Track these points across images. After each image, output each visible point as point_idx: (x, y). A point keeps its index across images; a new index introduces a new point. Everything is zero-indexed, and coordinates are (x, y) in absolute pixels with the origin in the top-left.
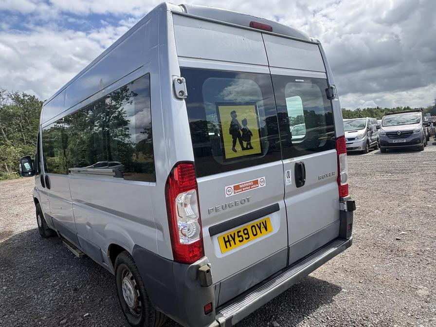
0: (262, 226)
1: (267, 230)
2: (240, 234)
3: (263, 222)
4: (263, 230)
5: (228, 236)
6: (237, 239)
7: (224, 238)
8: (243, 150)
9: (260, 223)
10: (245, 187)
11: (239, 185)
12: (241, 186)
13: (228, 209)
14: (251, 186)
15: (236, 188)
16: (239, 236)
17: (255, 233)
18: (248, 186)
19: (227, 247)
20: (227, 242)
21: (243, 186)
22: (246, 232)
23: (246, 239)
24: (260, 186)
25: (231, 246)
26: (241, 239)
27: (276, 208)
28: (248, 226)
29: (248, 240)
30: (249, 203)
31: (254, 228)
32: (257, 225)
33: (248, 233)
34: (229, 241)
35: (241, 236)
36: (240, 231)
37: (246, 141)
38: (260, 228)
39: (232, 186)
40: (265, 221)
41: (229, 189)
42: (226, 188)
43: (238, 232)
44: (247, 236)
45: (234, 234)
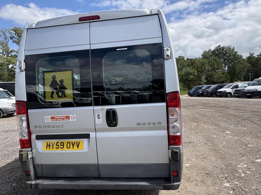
0: (76, 144)
1: (78, 148)
2: (58, 144)
3: (77, 142)
4: (75, 147)
5: (50, 143)
6: (55, 146)
7: (47, 143)
8: (58, 97)
9: (75, 143)
10: (59, 119)
11: (54, 117)
12: (56, 118)
13: (47, 129)
14: (63, 119)
15: (52, 118)
16: (57, 145)
17: (68, 147)
18: (62, 119)
19: (47, 148)
20: (48, 145)
21: (57, 118)
22: (62, 144)
23: (61, 148)
24: (71, 120)
25: (49, 148)
26: (57, 147)
27: (87, 136)
28: (65, 141)
29: (62, 149)
30: (62, 128)
31: (69, 144)
32: (72, 143)
33: (63, 145)
34: (50, 146)
35: (59, 146)
36: (58, 143)
37: (61, 92)
38: (73, 145)
39: (50, 117)
40: (79, 142)
41: (47, 118)
42: (45, 117)
43: (57, 143)
44: (62, 147)
45: (54, 143)
